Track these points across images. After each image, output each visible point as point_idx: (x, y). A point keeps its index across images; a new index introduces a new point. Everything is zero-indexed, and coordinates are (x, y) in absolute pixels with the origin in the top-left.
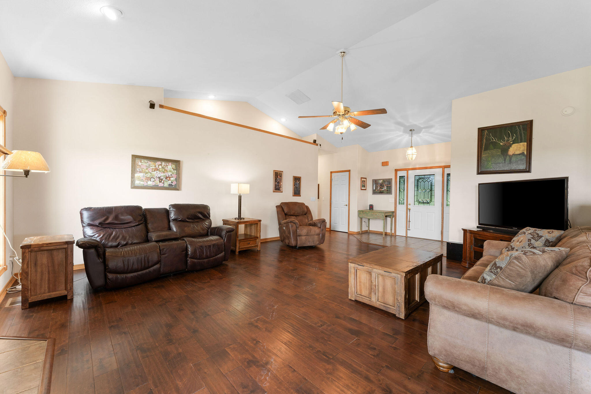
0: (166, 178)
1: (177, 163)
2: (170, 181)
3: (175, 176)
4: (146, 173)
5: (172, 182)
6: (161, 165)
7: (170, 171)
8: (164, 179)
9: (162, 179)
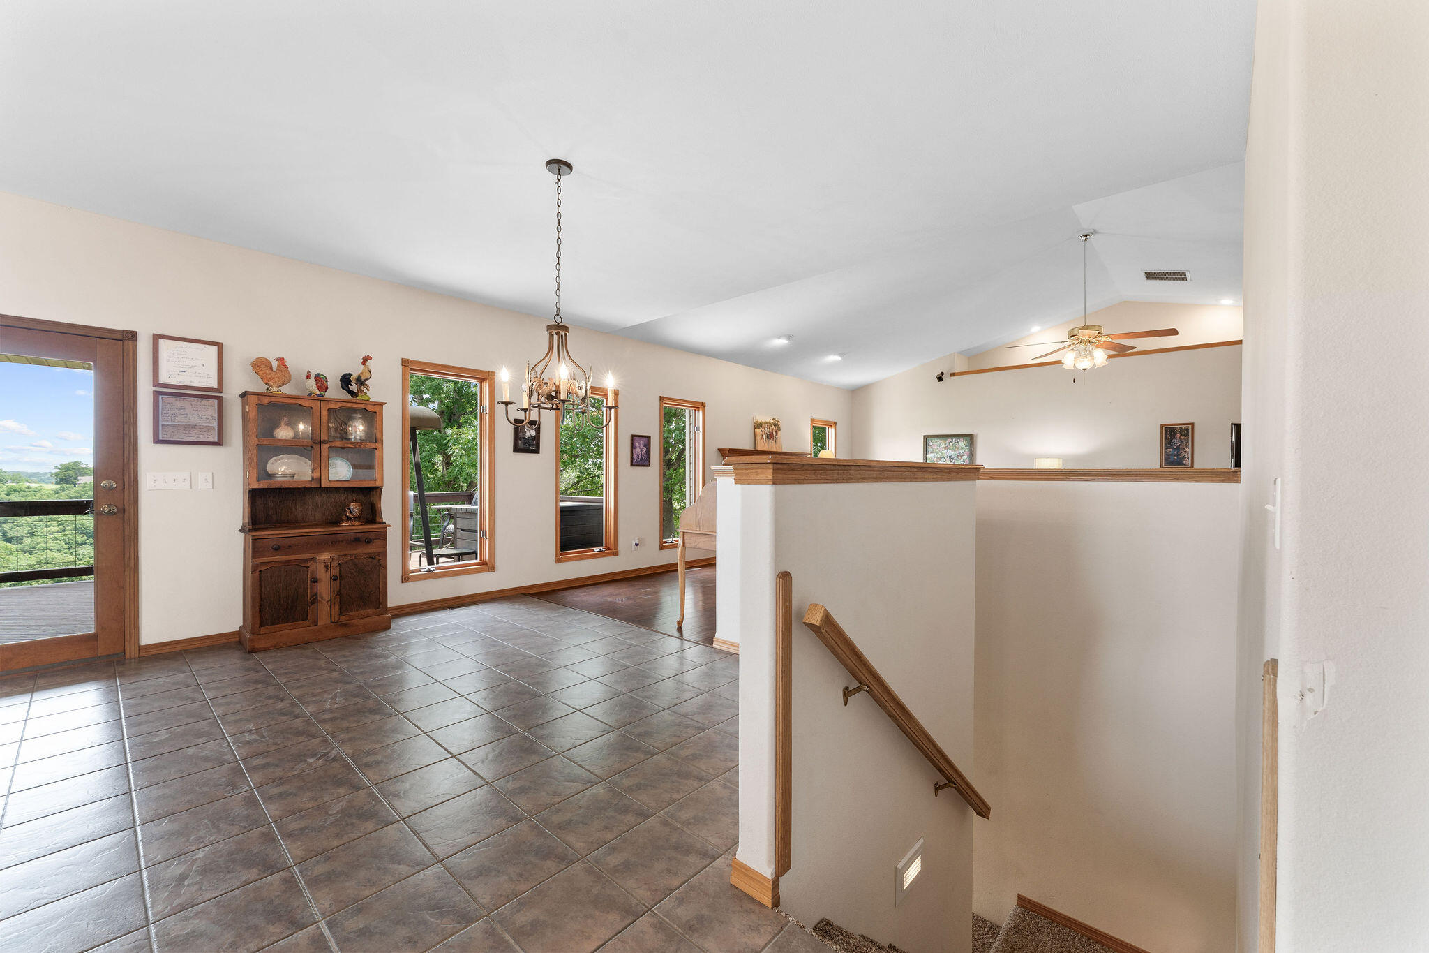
0: (957, 457)
1: (970, 438)
2: (962, 460)
3: (967, 453)
4: (937, 453)
5: (964, 462)
6: (952, 442)
7: (962, 448)
8: (955, 458)
9: (953, 459)
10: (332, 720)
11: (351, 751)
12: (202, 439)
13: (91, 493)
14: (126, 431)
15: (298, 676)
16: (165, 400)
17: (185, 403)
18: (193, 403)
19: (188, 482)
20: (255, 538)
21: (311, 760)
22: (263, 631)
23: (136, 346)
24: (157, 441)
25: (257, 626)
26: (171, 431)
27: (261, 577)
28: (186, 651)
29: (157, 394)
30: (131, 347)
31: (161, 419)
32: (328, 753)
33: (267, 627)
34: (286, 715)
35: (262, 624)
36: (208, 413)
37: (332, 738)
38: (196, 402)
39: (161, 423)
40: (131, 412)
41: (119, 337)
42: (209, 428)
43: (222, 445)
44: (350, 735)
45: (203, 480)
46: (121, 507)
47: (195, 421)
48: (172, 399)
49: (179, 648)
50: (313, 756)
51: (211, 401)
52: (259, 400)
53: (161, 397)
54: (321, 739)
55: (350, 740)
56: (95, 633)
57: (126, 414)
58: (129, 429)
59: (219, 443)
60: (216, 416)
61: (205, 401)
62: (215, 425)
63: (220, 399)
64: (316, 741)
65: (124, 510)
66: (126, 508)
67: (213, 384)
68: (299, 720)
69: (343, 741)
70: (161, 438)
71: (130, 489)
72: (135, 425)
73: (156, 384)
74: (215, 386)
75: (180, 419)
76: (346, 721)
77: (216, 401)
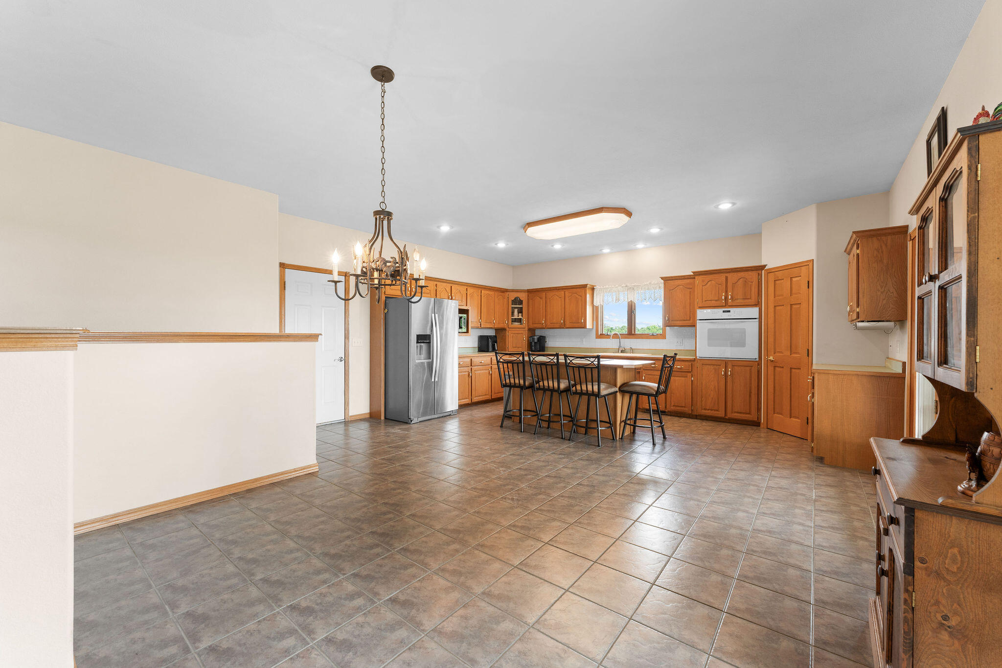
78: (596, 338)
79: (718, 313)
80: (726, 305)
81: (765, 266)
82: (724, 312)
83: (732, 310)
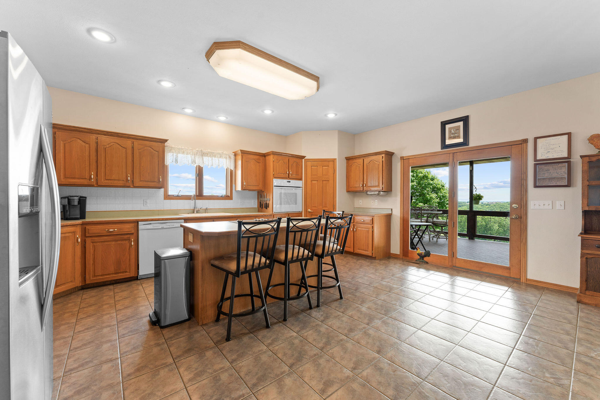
10: (586, 363)
11: (577, 389)
12: (558, 184)
13: (509, 209)
14: (522, 183)
15: (593, 328)
16: (539, 167)
17: (549, 167)
18: (554, 167)
19: (551, 205)
20: (583, 238)
21: (547, 375)
22: (587, 292)
23: (527, 145)
24: (536, 186)
25: (584, 289)
26: (542, 181)
27: (587, 262)
28: (548, 289)
29: (535, 165)
30: (525, 146)
31: (537, 176)
32: (562, 379)
33: (591, 292)
34: (561, 343)
35: (587, 289)
36: (563, 171)
37: (574, 373)
38: (555, 166)
39: (537, 178)
40: (525, 174)
41: (520, 143)
42: (562, 178)
43: (570, 187)
44: (588, 381)
45: (559, 205)
46: (520, 216)
47: (555, 175)
48: (543, 166)
49: (544, 286)
50: (551, 373)
51: (564, 164)
52: (589, 159)
53: (537, 166)
54: (567, 369)
55: (585, 383)
56: (509, 267)
57: (523, 176)
58: (524, 182)
59: (568, 185)
60: (567, 171)
61: (560, 165)
62: (566, 176)
63: (569, 163)
64: (562, 368)
65: (521, 217)
66: (522, 216)
67: (565, 155)
68: (565, 351)
69: (579, 380)
70: (537, 185)
71: (523, 208)
72: (526, 180)
73: (535, 160)
74: (566, 156)
75: (546, 175)
76: (595, 371)
77: (566, 164)
78: (165, 199)
79: (284, 182)
80: (288, 177)
81: (304, 157)
82: (288, 182)
83: (291, 181)
